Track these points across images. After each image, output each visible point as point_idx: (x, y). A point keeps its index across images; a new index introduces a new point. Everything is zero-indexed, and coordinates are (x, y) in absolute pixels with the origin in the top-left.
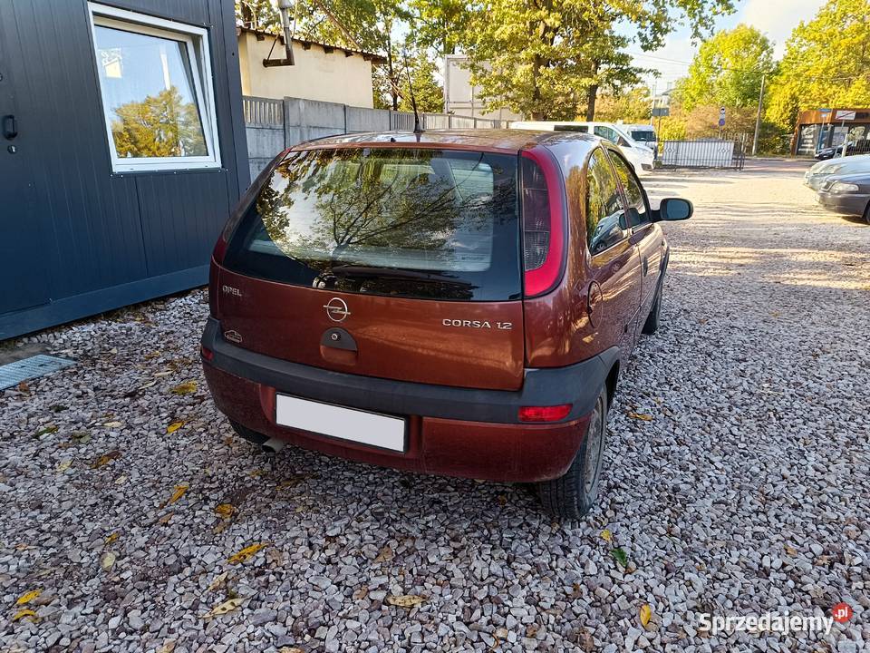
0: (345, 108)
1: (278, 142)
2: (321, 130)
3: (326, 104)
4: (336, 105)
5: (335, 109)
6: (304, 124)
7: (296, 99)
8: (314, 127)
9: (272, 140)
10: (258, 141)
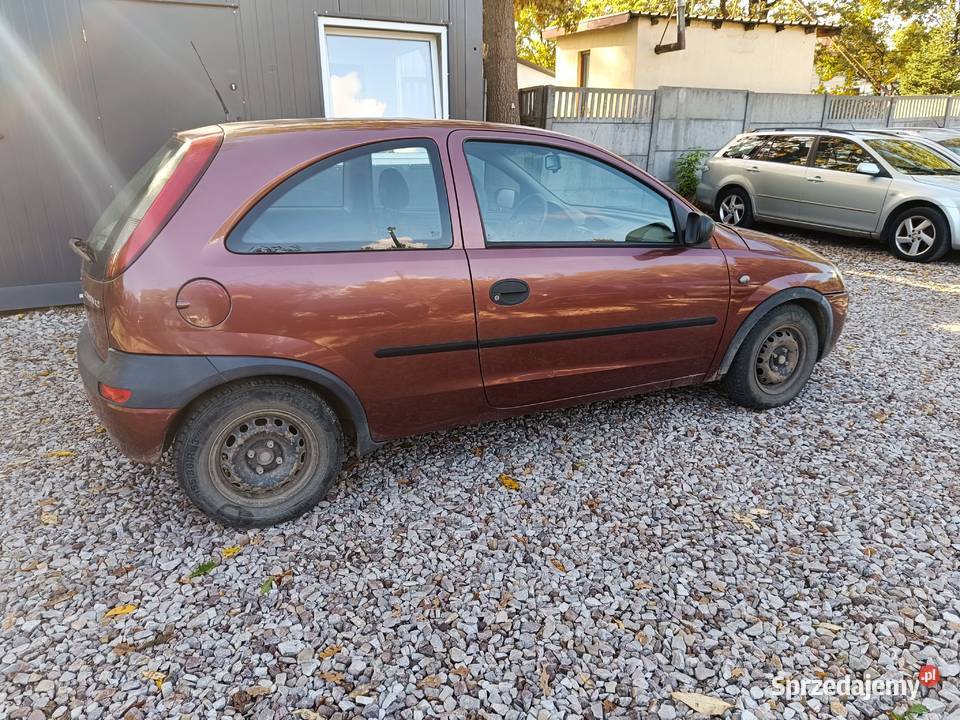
0: (748, 95)
1: (642, 138)
2: (706, 123)
3: (720, 92)
4: (736, 92)
5: (732, 96)
6: (682, 116)
7: (674, 88)
8: (697, 119)
9: (634, 136)
10: (615, 136)
